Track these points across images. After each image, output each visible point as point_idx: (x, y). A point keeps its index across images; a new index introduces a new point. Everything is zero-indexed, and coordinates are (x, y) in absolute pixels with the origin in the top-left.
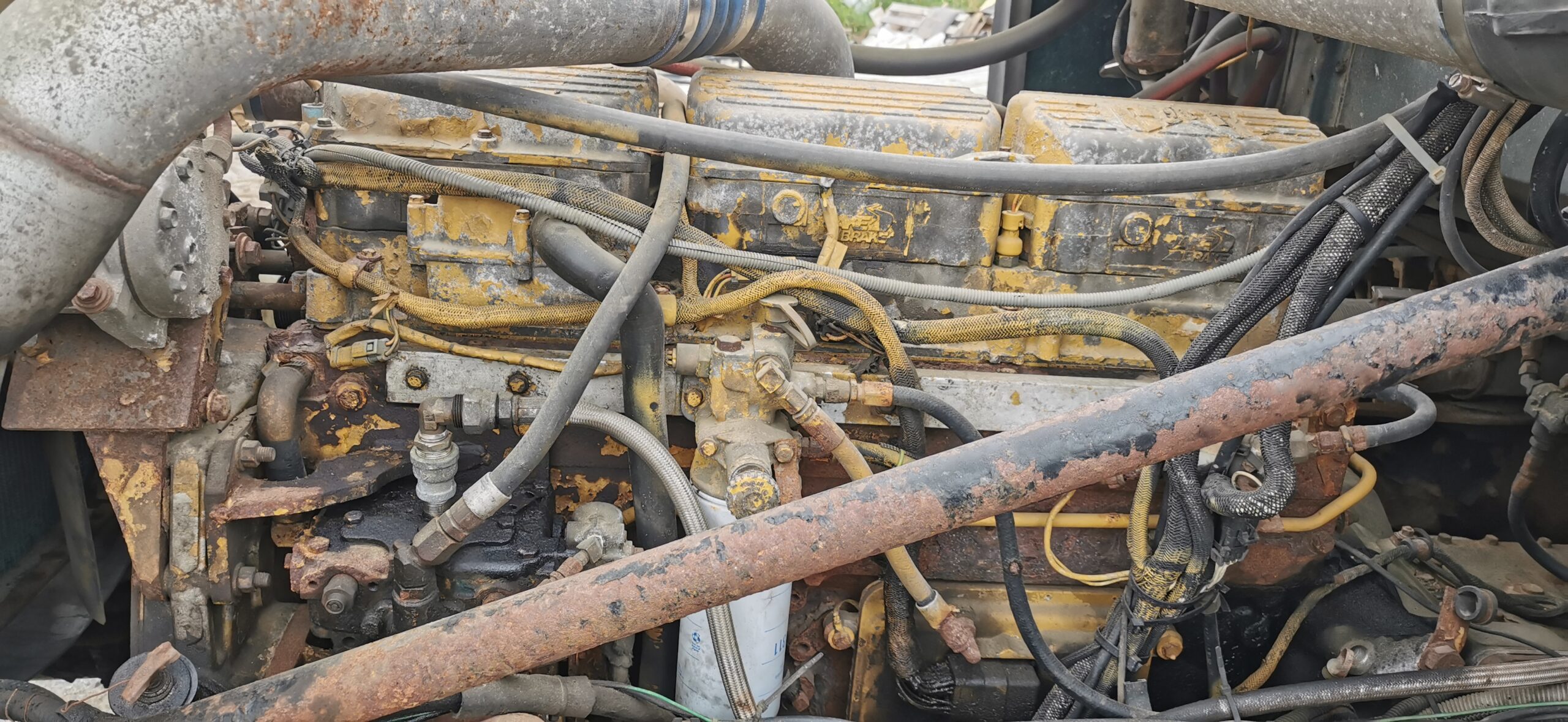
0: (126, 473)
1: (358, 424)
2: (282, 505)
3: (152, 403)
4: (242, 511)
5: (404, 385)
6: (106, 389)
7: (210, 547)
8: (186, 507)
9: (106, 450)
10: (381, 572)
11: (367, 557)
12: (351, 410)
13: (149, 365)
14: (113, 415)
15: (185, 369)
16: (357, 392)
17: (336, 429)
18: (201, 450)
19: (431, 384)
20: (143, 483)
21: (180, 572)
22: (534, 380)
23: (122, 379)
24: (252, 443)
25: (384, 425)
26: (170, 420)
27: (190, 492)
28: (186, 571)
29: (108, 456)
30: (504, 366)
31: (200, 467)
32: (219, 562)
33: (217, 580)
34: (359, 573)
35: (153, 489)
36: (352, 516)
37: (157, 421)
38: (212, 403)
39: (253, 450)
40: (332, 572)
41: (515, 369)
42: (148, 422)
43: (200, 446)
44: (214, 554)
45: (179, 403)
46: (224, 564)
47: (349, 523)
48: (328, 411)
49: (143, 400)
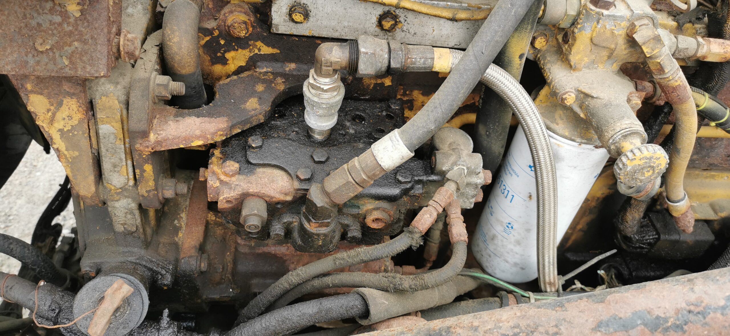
0: (52, 108)
1: (243, 48)
2: (198, 138)
3: (69, 49)
4: (164, 144)
5: (287, 18)
6: (19, 33)
7: (137, 171)
8: (112, 137)
9: (29, 86)
10: (286, 194)
11: (273, 181)
12: (239, 39)
13: (58, 8)
14: (32, 62)
15: (95, 14)
16: (245, 23)
17: (225, 52)
18: (119, 87)
19: (311, 19)
20: (70, 117)
21: (113, 188)
22: (402, 19)
23: (34, 23)
24: (165, 79)
25: (266, 50)
26: (88, 68)
27: (114, 124)
28: (118, 186)
29: (32, 92)
30: (376, 6)
31: (119, 102)
32: (147, 181)
33: (146, 194)
34: (269, 196)
35: (79, 122)
36: (255, 141)
37: (76, 69)
38: (124, 45)
39: (166, 86)
40: (245, 196)
41: (387, 9)
42: (67, 69)
43: (117, 83)
44: (142, 175)
45: (95, 51)
46: (151, 183)
47: (253, 148)
48: (218, 37)
49: (57, 47)
